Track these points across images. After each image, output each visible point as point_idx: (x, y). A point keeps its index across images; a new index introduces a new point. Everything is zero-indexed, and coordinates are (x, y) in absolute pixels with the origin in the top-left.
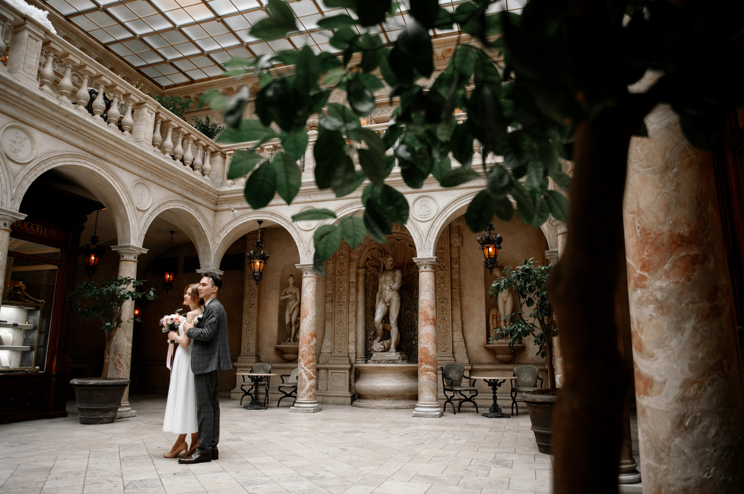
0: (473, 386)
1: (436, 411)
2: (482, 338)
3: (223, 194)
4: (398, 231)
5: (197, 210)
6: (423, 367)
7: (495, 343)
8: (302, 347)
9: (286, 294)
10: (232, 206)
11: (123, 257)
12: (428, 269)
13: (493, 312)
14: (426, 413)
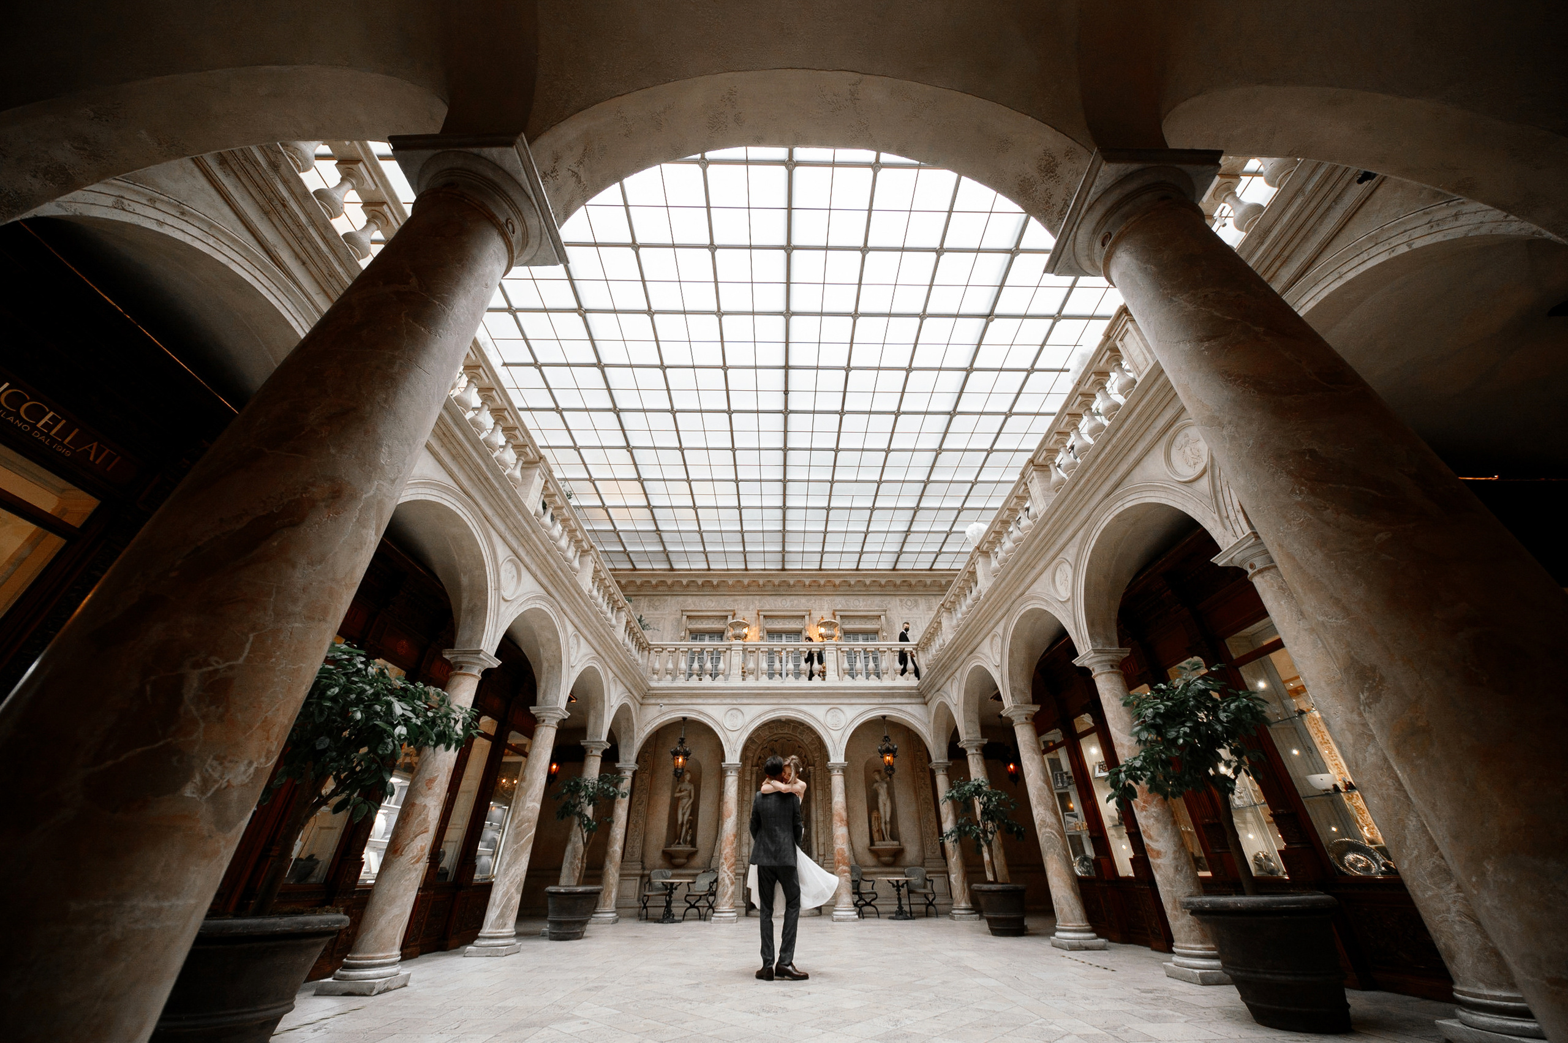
0: (873, 889)
1: (853, 914)
2: (866, 841)
3: (653, 690)
4: (790, 732)
5: (634, 704)
6: (840, 868)
7: (879, 845)
8: (725, 849)
9: (680, 791)
10: (659, 701)
11: (592, 752)
12: (840, 773)
13: (875, 814)
14: (846, 917)
